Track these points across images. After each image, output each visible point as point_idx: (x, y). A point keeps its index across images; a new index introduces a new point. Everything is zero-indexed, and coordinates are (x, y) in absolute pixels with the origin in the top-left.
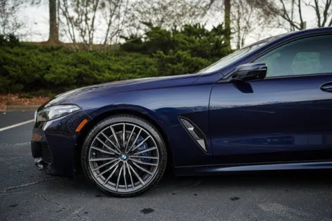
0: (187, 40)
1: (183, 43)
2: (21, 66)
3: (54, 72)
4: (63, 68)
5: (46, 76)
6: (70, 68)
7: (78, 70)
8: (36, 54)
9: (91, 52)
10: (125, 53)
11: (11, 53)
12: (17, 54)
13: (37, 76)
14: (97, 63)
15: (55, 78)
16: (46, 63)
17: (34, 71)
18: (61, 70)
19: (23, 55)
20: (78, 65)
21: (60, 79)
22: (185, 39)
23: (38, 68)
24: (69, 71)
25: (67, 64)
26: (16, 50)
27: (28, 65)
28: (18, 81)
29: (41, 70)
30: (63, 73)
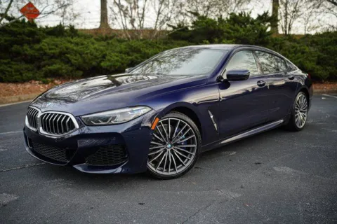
0: (232, 29)
1: (228, 33)
2: (81, 55)
3: (109, 60)
4: (117, 56)
5: (102, 64)
6: (123, 56)
7: (130, 58)
8: (93, 43)
9: (141, 40)
10: (173, 41)
11: (72, 43)
12: (77, 44)
13: (94, 63)
14: (147, 51)
15: (111, 66)
16: (102, 51)
17: (92, 59)
18: (116, 58)
19: (82, 44)
20: (131, 53)
21: (115, 66)
22: (230, 28)
23: (96, 56)
24: (122, 59)
25: (121, 52)
26: (75, 40)
27: (87, 53)
28: (78, 69)
29: (98, 59)
30: (117, 61)
